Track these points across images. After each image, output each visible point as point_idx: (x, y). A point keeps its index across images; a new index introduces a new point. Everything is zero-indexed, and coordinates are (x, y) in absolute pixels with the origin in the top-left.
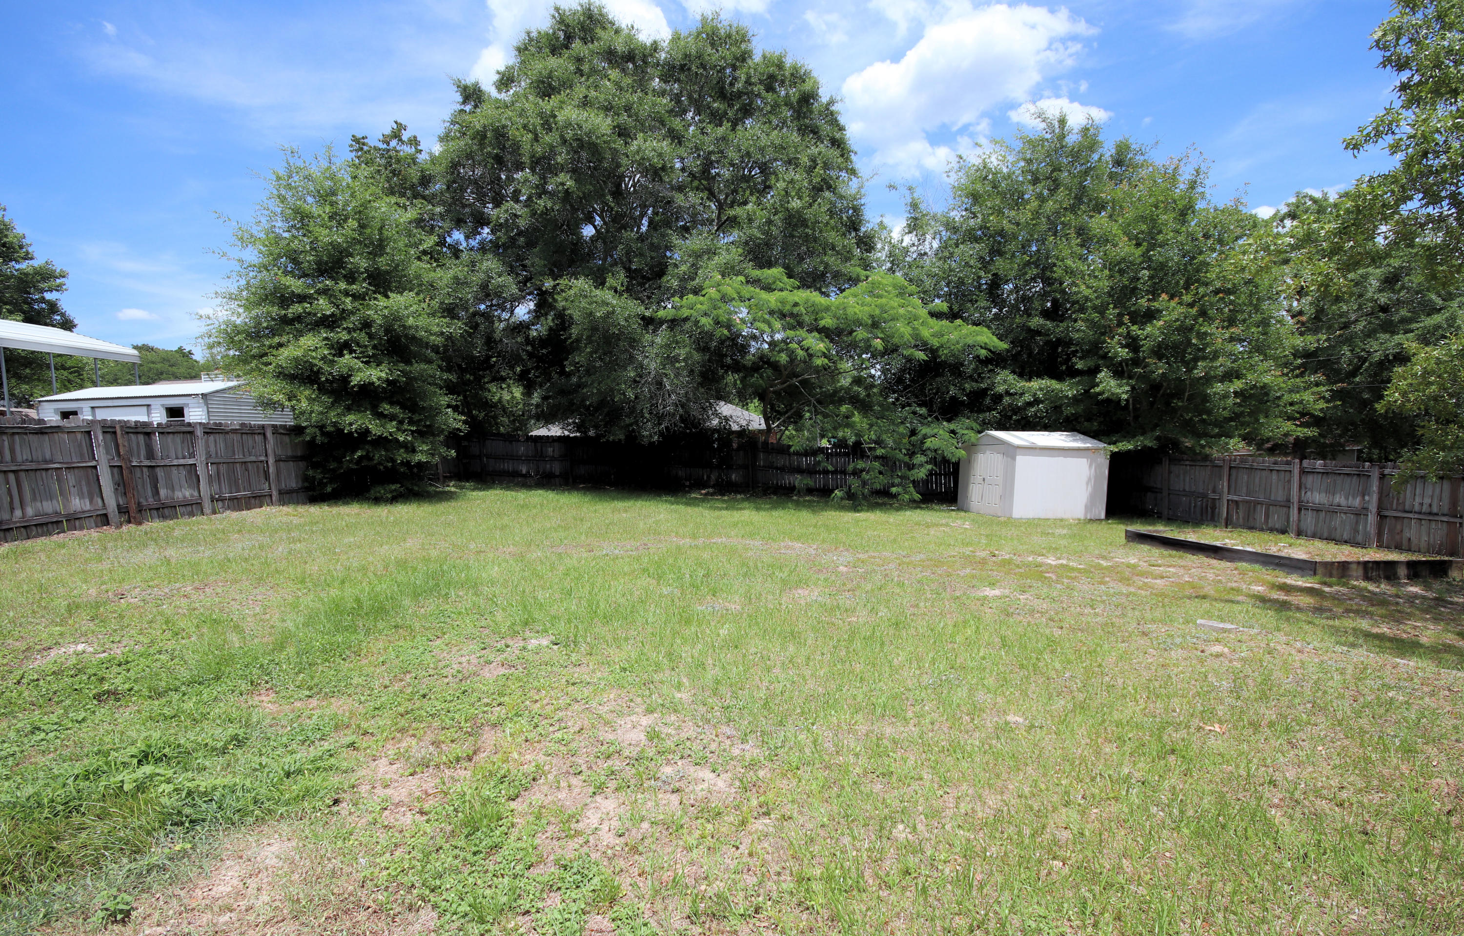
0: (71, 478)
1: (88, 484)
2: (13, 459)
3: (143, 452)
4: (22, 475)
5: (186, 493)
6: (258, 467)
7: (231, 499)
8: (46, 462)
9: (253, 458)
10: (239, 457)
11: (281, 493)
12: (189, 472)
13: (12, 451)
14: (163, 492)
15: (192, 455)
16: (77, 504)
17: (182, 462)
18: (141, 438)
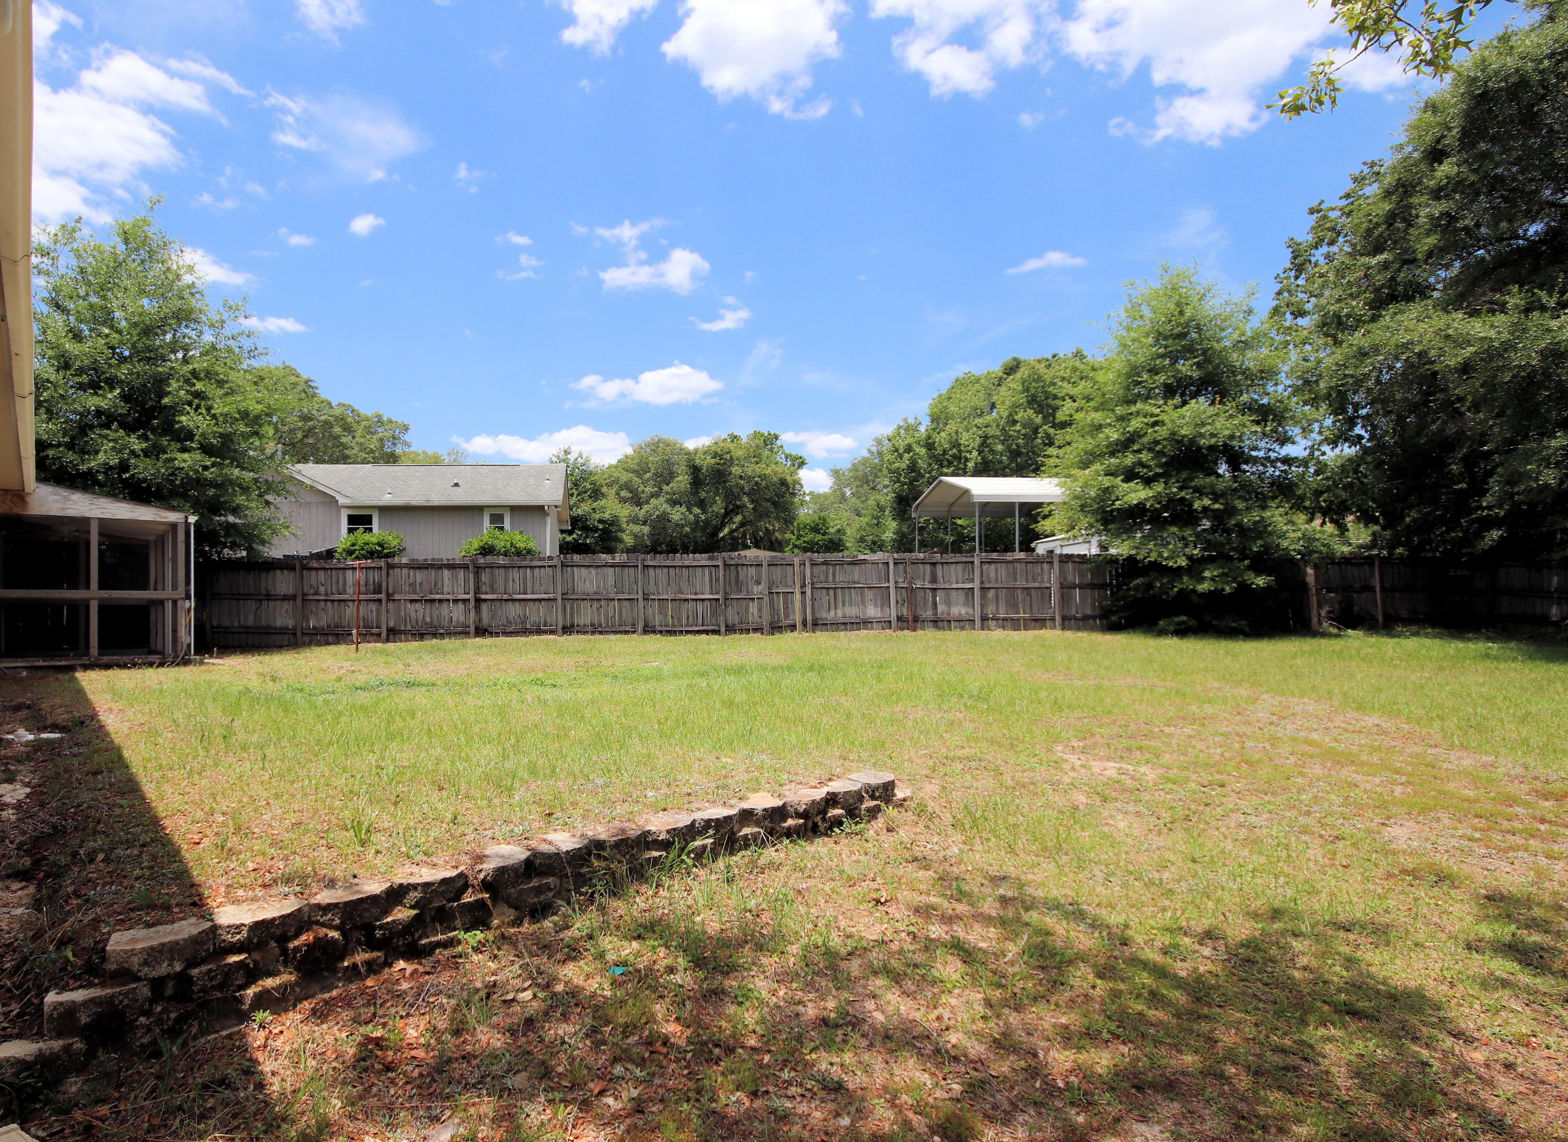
0: (869, 594)
1: (882, 598)
2: (834, 580)
3: (928, 577)
4: (839, 591)
5: (960, 610)
6: (1042, 593)
7: (1004, 619)
8: (855, 583)
9: (1036, 585)
10: (1021, 583)
11: (1064, 618)
12: (967, 595)
13: (834, 574)
14: (941, 608)
15: (972, 581)
16: (872, 611)
17: (960, 586)
18: (928, 567)
